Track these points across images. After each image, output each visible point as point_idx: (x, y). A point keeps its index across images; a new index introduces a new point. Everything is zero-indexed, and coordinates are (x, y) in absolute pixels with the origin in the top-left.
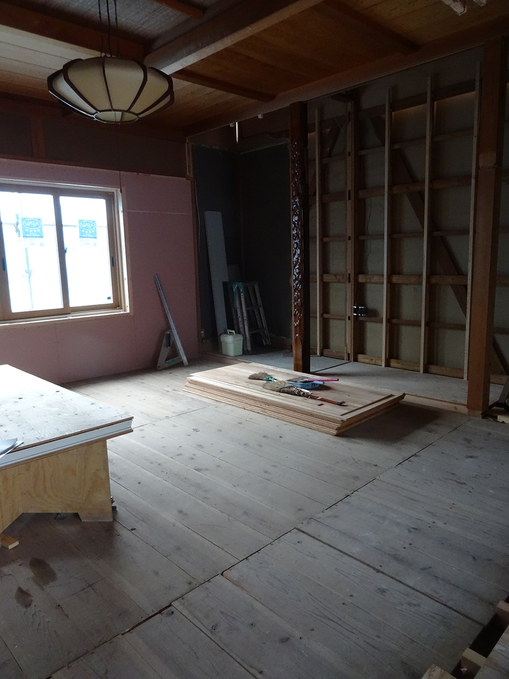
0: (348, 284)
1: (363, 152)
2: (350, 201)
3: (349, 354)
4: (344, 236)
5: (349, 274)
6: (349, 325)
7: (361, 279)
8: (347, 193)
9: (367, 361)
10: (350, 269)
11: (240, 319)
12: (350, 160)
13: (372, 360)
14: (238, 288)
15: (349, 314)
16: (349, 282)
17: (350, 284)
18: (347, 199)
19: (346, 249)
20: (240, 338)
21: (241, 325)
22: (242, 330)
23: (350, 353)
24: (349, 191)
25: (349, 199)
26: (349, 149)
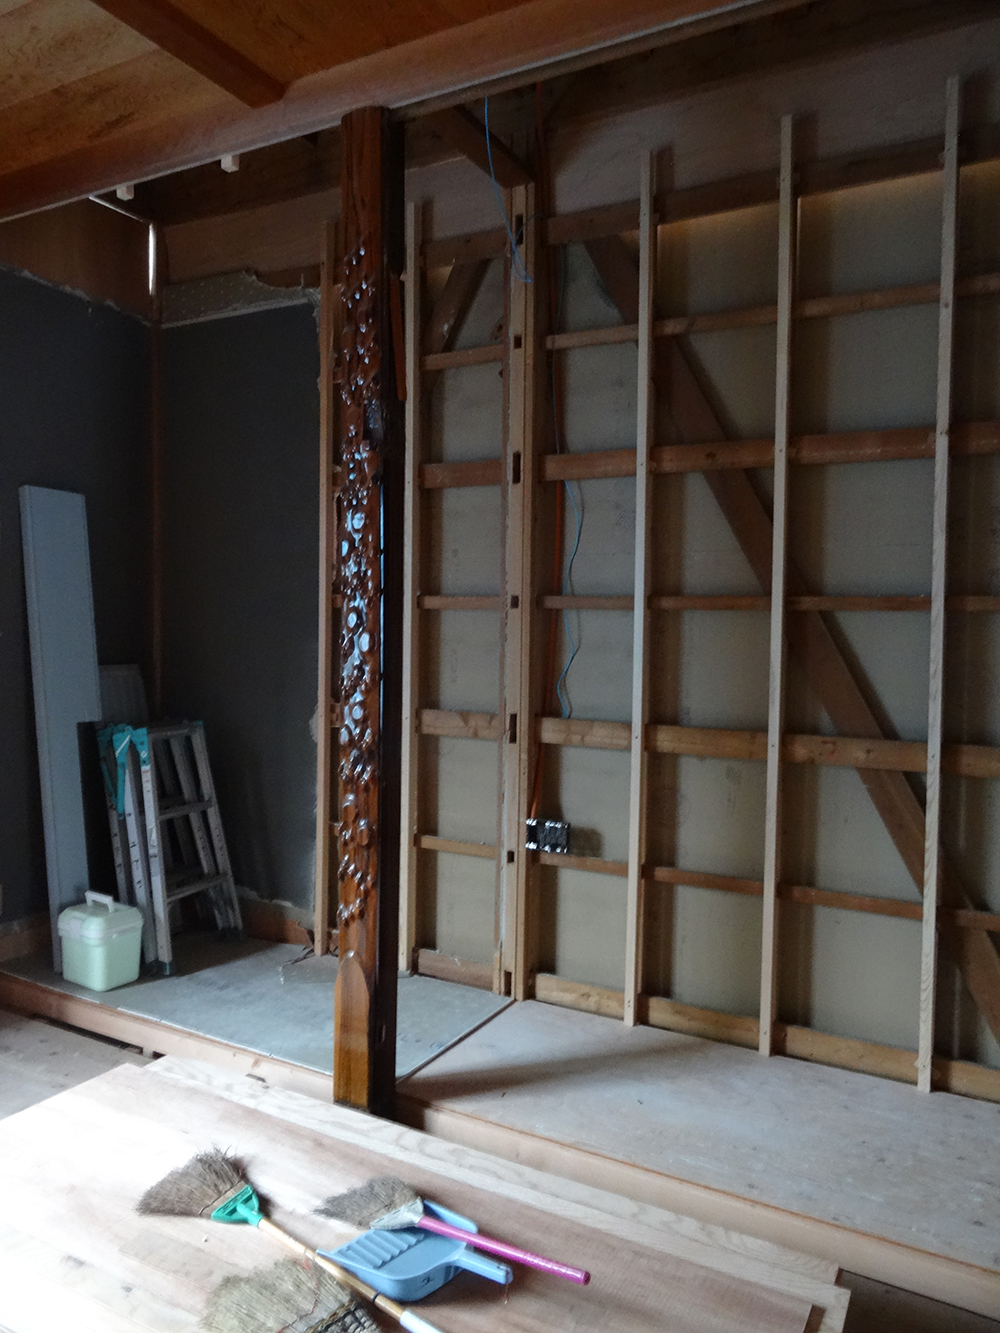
0: (507, 746)
1: (560, 341)
2: (520, 485)
3: (508, 975)
4: (497, 595)
5: (514, 717)
6: (512, 882)
7: (550, 732)
8: (510, 460)
9: (568, 998)
10: (517, 699)
11: (136, 853)
12: (520, 362)
13: (587, 995)
14: (132, 747)
15: (509, 843)
16: (513, 739)
17: (515, 746)
18: (510, 476)
19: (504, 638)
20: (134, 920)
21: (138, 874)
22: (141, 893)
23: (511, 969)
24: (517, 457)
25: (516, 479)
26: (515, 327)
